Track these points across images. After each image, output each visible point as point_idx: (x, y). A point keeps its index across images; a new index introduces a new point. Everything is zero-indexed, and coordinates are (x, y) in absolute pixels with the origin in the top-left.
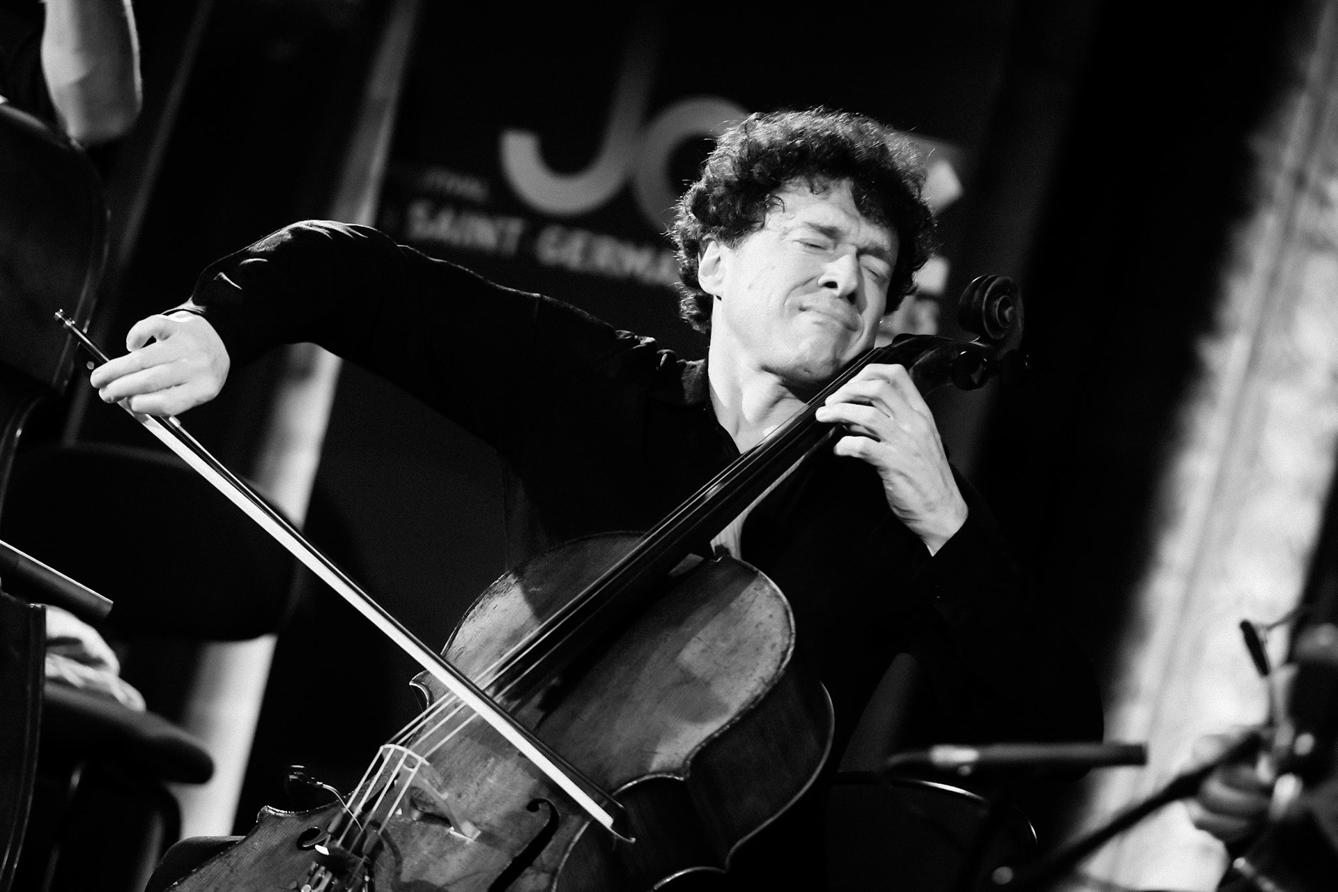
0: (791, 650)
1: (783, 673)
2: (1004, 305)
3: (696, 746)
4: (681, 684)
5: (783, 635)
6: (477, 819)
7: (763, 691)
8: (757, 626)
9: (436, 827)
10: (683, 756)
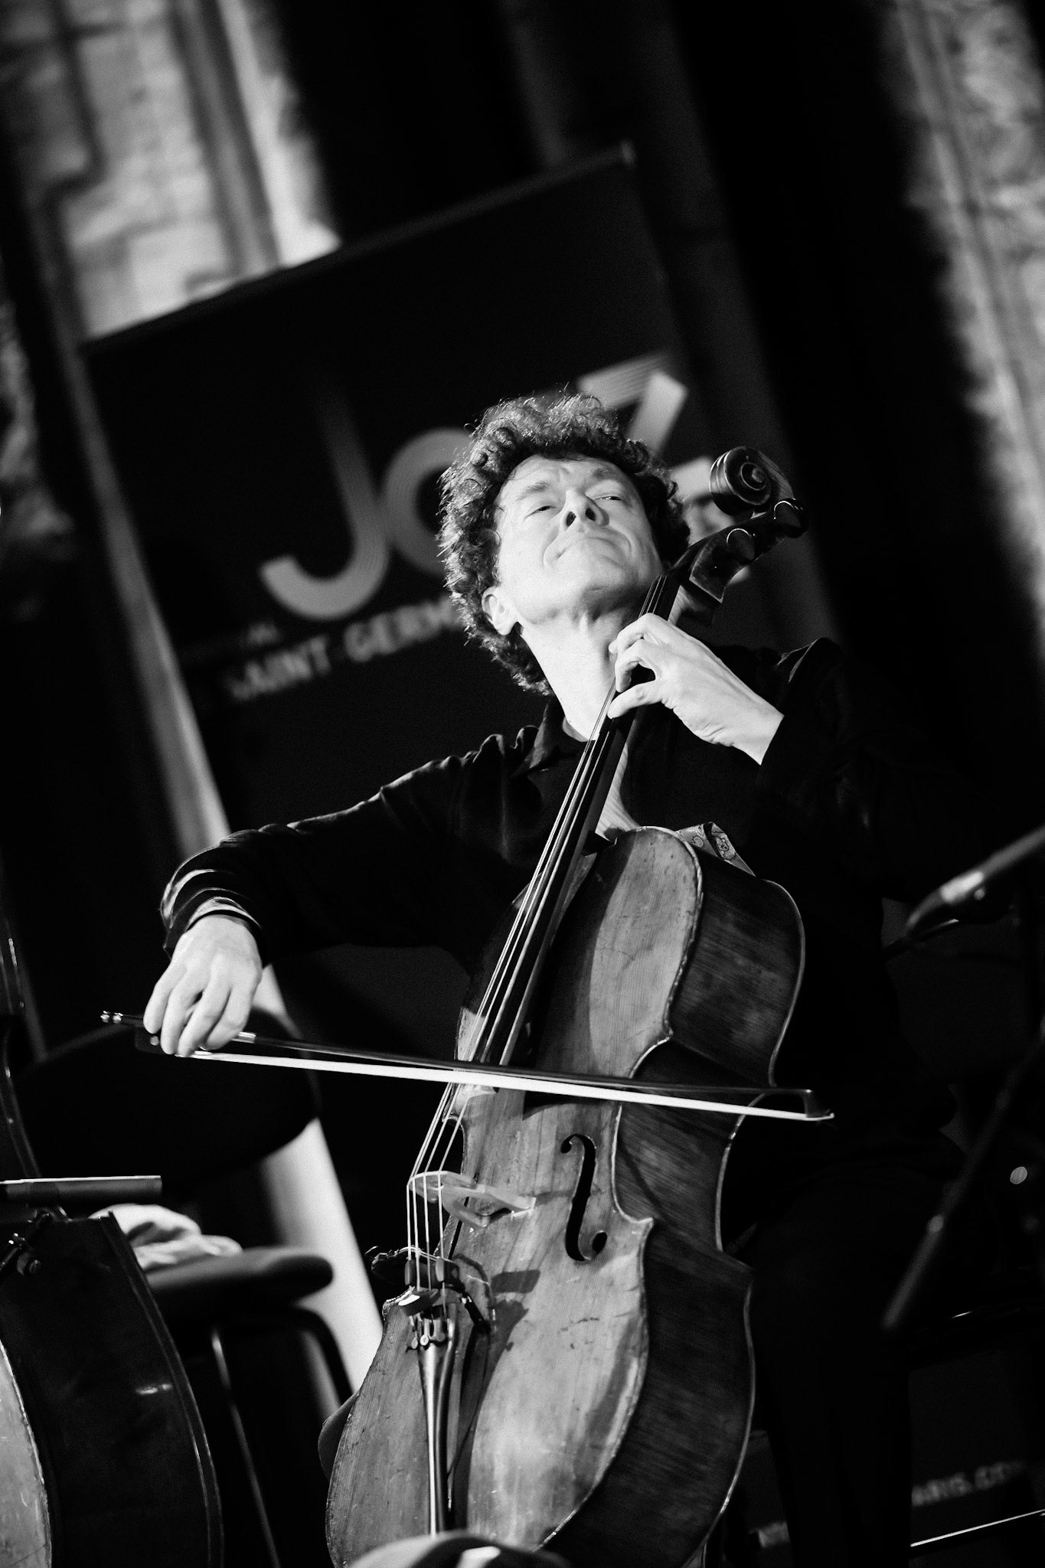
0: (699, 871)
1: (702, 894)
2: (748, 472)
3: (666, 1004)
4: (626, 966)
5: (687, 863)
6: (528, 1191)
7: (693, 921)
8: (665, 873)
9: (504, 1218)
10: (660, 1020)
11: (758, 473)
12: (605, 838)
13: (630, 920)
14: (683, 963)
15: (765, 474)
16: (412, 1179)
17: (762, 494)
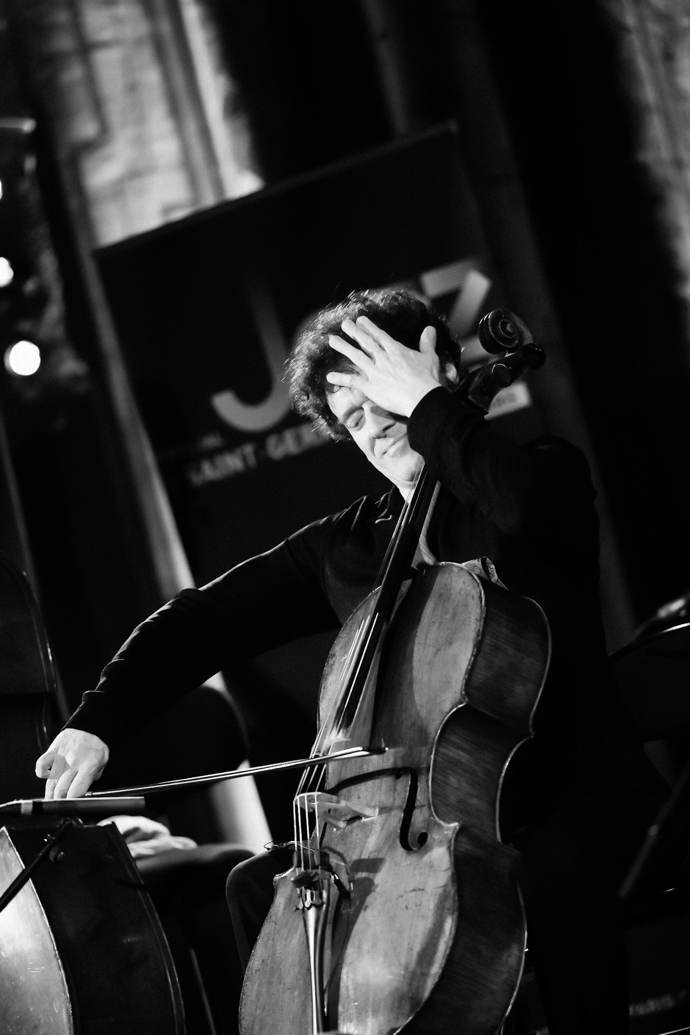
0: (483, 592)
1: (485, 608)
2: (504, 325)
3: (463, 681)
4: (436, 654)
5: (474, 587)
6: (373, 804)
7: (480, 625)
8: (460, 593)
9: (356, 824)
10: (459, 691)
11: (511, 327)
12: (417, 569)
13: (437, 625)
14: (474, 653)
15: (515, 326)
16: (297, 798)
17: (513, 340)
